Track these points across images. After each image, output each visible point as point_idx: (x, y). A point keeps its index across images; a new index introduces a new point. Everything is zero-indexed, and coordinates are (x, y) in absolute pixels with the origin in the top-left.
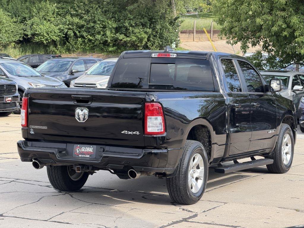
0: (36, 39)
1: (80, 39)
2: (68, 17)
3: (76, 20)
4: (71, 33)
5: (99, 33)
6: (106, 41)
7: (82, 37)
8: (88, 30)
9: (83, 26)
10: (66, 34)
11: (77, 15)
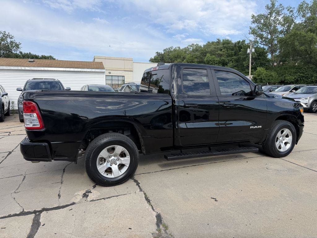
0: (286, 81)
1: (302, 81)
2: (299, 74)
3: (301, 74)
4: (299, 79)
5: (310, 78)
6: (313, 81)
7: (303, 80)
8: (306, 78)
9: (304, 76)
10: (297, 79)
11: (302, 73)
